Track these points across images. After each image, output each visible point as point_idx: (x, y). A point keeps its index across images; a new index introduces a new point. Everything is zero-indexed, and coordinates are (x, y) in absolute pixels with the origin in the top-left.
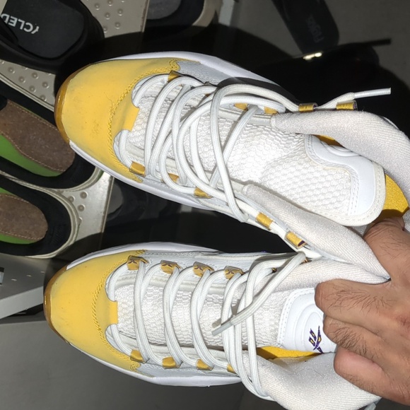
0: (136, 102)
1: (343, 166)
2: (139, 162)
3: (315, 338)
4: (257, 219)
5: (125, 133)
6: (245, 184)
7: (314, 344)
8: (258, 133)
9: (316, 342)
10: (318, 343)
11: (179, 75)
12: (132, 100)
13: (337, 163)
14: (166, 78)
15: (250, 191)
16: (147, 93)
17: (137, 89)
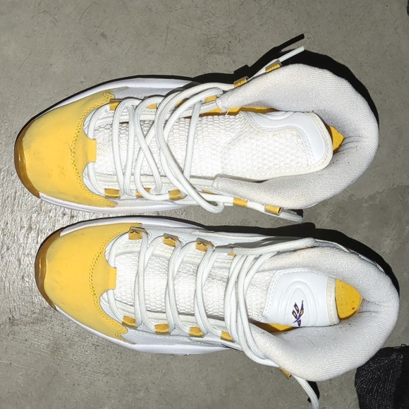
0: (91, 136)
1: (288, 128)
2: (110, 187)
3: (298, 311)
4: (234, 203)
5: (90, 165)
6: (213, 179)
7: (296, 317)
9: (298, 315)
10: (300, 316)
11: (120, 101)
12: (87, 135)
14: (108, 107)
15: (220, 185)
16: (96, 126)
17: (86, 125)
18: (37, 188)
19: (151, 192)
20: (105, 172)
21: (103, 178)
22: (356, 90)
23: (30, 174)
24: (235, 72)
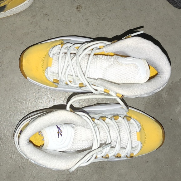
0: (51, 56)
1: (132, 64)
2: (56, 79)
3: (60, 133)
4: (104, 91)
5: (49, 68)
6: (97, 79)
7: (60, 130)
8: (98, 59)
11: (64, 44)
12: (49, 56)
13: (130, 63)
14: (60, 46)
15: (99, 82)
16: (54, 53)
17: (50, 52)
18: (26, 75)
19: (72, 83)
20: (55, 72)
21: (53, 74)
22: (163, 52)
23: (24, 68)
24: (112, 38)
